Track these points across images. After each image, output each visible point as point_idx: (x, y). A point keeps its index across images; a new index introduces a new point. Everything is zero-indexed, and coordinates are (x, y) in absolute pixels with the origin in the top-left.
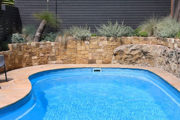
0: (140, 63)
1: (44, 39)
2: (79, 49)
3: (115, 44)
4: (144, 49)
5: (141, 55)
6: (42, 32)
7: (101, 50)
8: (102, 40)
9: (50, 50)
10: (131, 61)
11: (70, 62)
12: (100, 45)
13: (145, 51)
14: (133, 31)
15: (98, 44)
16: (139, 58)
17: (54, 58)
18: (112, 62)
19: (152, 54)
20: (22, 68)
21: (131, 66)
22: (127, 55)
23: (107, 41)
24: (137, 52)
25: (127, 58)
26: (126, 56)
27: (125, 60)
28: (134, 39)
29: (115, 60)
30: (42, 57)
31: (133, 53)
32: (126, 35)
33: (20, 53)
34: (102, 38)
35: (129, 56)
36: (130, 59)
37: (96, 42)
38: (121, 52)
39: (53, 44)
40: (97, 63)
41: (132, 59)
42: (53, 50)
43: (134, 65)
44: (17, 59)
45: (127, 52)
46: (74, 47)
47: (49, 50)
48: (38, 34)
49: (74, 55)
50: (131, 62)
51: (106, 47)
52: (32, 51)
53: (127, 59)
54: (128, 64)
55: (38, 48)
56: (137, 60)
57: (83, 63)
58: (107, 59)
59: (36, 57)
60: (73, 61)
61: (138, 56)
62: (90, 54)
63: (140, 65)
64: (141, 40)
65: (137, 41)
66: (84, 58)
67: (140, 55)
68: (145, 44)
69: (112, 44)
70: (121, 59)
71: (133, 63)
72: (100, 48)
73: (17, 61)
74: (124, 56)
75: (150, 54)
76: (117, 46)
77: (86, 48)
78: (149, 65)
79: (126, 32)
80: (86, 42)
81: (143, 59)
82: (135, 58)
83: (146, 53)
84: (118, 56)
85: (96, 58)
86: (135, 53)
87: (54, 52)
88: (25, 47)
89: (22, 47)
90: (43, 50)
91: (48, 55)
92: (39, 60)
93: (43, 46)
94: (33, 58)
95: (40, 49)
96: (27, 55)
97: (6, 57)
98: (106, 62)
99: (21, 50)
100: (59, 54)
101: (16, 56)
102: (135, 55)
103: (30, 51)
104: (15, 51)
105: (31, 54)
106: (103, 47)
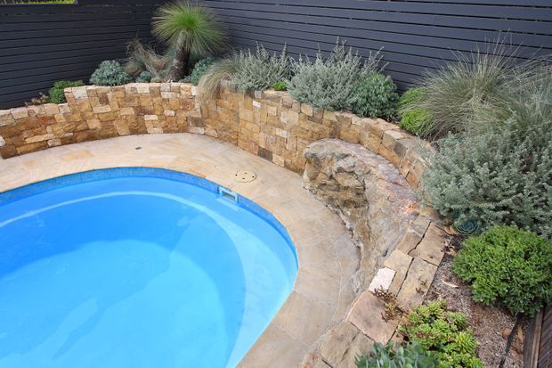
0: (352, 219)
2: (242, 115)
3: (317, 130)
7: (284, 134)
8: (287, 107)
9: (190, 103)
10: (332, 199)
12: (283, 120)
15: (278, 116)
16: (354, 202)
17: (199, 123)
20: (112, 137)
22: (327, 175)
23: (297, 114)
24: (352, 182)
25: (325, 184)
26: (325, 179)
27: (320, 187)
28: (371, 131)
30: (170, 116)
31: (343, 180)
33: (102, 109)
34: (288, 100)
35: (332, 182)
36: (331, 193)
37: (275, 109)
39: (194, 90)
40: (274, 160)
41: (335, 194)
42: (197, 106)
43: (337, 214)
44: (95, 120)
45: (329, 169)
46: (235, 109)
47: (186, 104)
49: (236, 126)
50: (333, 203)
51: (295, 130)
52: (143, 104)
53: (324, 188)
54: (325, 201)
55: (159, 98)
57: (250, 151)
58: (294, 160)
59: (154, 117)
60: (233, 140)
61: (350, 195)
62: (262, 135)
64: (387, 144)
65: (374, 142)
66: (251, 141)
69: (307, 127)
70: (314, 178)
71: (337, 207)
72: (281, 126)
73: (94, 125)
74: (321, 177)
77: (254, 119)
80: (254, 103)
82: (343, 196)
84: (312, 169)
85: (274, 149)
86: (346, 183)
87: (199, 110)
88: (121, 94)
89: (110, 95)
90: (172, 103)
91: (184, 114)
92: (163, 123)
93: (170, 94)
94: (147, 118)
95: (163, 99)
96: (130, 111)
97: (48, 120)
98: (292, 167)
99: (104, 100)
100: (209, 117)
101: (91, 114)
102: (346, 188)
103: (135, 103)
104: (82, 104)
105: (141, 111)
106: (288, 126)
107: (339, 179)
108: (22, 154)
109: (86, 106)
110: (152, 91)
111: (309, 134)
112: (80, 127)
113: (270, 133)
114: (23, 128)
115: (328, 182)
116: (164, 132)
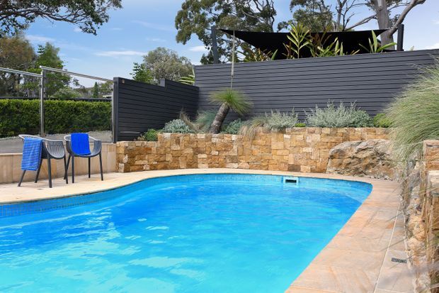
0: (374, 173)
1: (224, 131)
2: (274, 147)
3: (333, 140)
4: (380, 148)
5: (375, 160)
6: (222, 120)
7: (309, 150)
8: (312, 133)
9: (230, 146)
10: (357, 169)
11: (260, 167)
12: (308, 141)
13: (380, 151)
14: (368, 118)
15: (304, 139)
16: (372, 164)
17: (234, 160)
18: (328, 170)
19: (391, 158)
20: (177, 169)
21: (357, 178)
22: (350, 157)
23: (319, 135)
24: (368, 153)
25: (350, 163)
26: (349, 160)
27: (346, 168)
28: (368, 131)
29: (332, 166)
30: (215, 155)
31: (361, 155)
32: (353, 125)
33: (176, 147)
34: (311, 129)
35: (355, 160)
36: (356, 166)
37: (302, 136)
38: (341, 153)
39: (234, 137)
40: (302, 170)
41: (358, 166)
42: (235, 147)
43: (362, 176)
44: (170, 155)
45: (351, 154)
46: (268, 144)
47: (227, 147)
48: (215, 122)
49: (267, 156)
50: (357, 172)
51: (318, 146)
52: (199, 146)
53: (349, 166)
54: (351, 174)
55: (209, 142)
56: (367, 167)
57: (280, 170)
58: (319, 165)
59: (204, 156)
60: (264, 166)
61: (369, 161)
62: (291, 155)
63: (372, 177)
64: (379, 133)
65: (371, 135)
66: (282, 162)
67: (373, 159)
68: (383, 140)
69: (327, 140)
70: (340, 164)
71: (360, 173)
72: (307, 146)
73: (169, 158)
74: (346, 161)
75: (388, 157)
76: (336, 143)
77: (285, 146)
78: (386, 177)
79: (353, 120)
80: (285, 136)
81: (379, 167)
82: (364, 164)
83: (383, 154)
84: (336, 161)
85: (301, 162)
86: (364, 156)
87: (236, 150)
88: (187, 138)
89: (181, 138)
90: (218, 145)
91: (225, 154)
92: (210, 160)
93: (218, 140)
94: (200, 156)
95: (213, 143)
96: (190, 151)
97: (148, 150)
98: (317, 170)
99: (178, 142)
100: (243, 154)
101: (169, 150)
102: (365, 158)
103: (195, 145)
104: (166, 142)
105: (197, 151)
106: (313, 144)
107: (360, 156)
108: (132, 171)
109: (168, 144)
110: (206, 137)
111: (329, 144)
112: (162, 159)
113: (298, 152)
114: (137, 153)
115: (352, 161)
116: (209, 167)
